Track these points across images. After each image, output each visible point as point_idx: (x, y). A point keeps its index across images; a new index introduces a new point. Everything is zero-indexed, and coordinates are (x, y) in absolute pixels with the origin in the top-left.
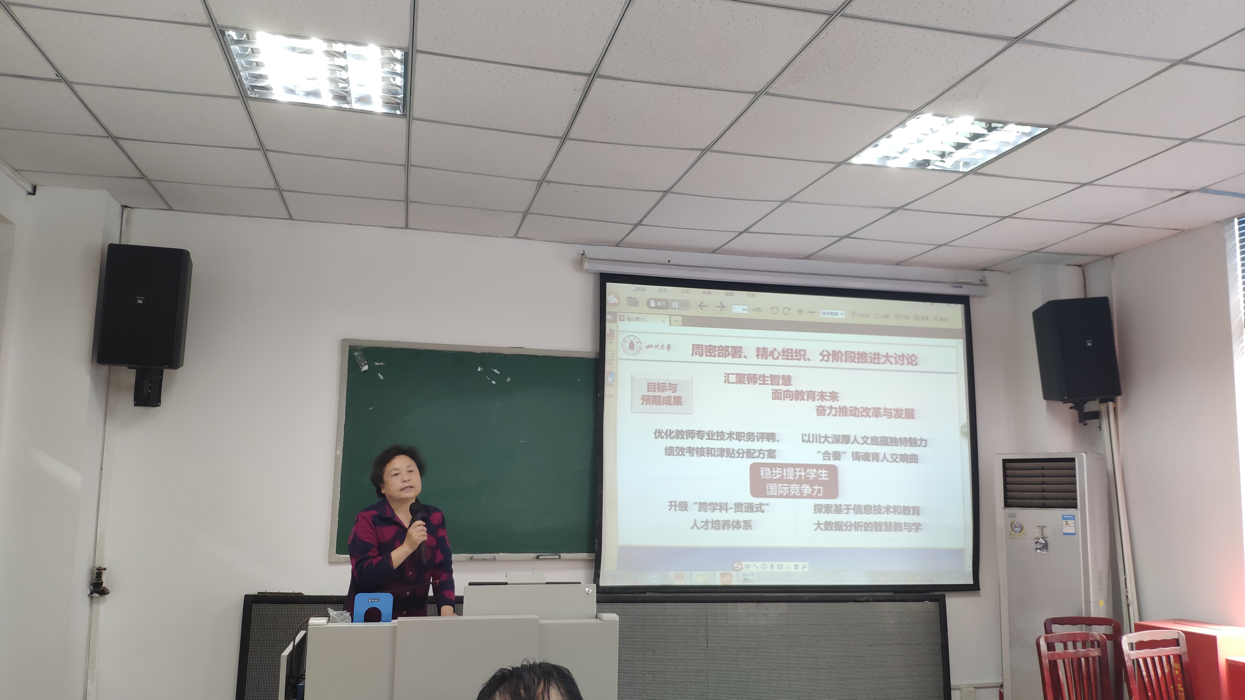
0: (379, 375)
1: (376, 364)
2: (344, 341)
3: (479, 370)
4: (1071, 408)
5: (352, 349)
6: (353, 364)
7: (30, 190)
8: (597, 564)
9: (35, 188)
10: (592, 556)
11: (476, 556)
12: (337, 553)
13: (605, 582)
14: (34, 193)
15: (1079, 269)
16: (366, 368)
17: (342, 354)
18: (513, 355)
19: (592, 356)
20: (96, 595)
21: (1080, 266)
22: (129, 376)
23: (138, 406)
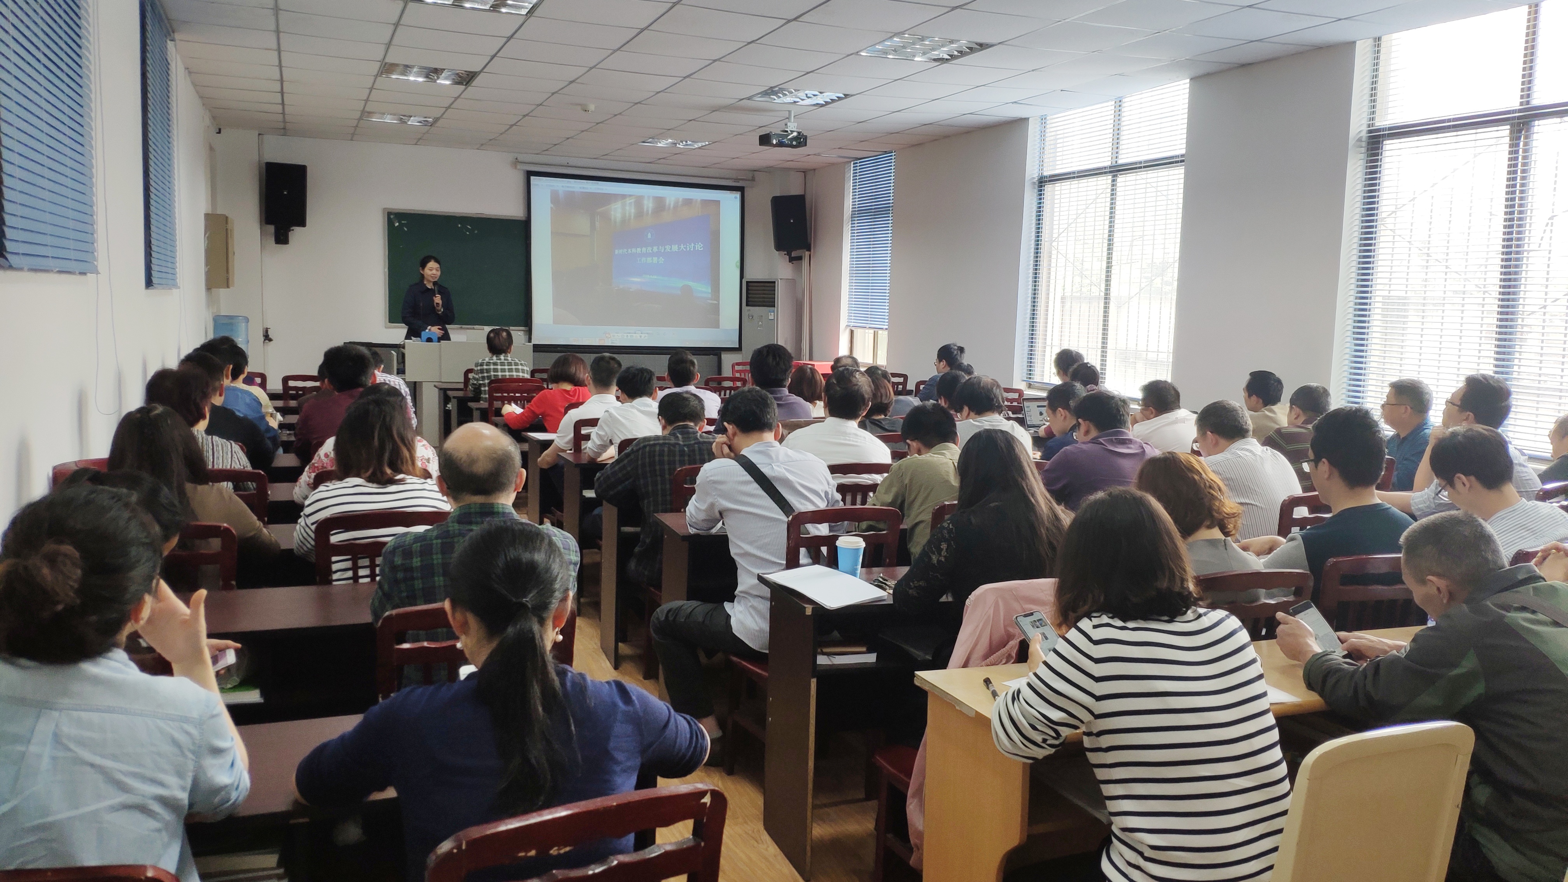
0: (404, 228)
1: (403, 222)
2: (385, 209)
3: (460, 226)
4: (785, 254)
5: (389, 214)
6: (390, 223)
7: (218, 131)
8: (529, 332)
9: (220, 130)
10: (527, 328)
11: (464, 326)
12: (390, 322)
13: (535, 341)
15: (803, 174)
16: (397, 224)
17: (384, 217)
18: (478, 218)
19: (524, 219)
20: (267, 342)
21: (804, 172)
22: (271, 228)
23: (277, 245)
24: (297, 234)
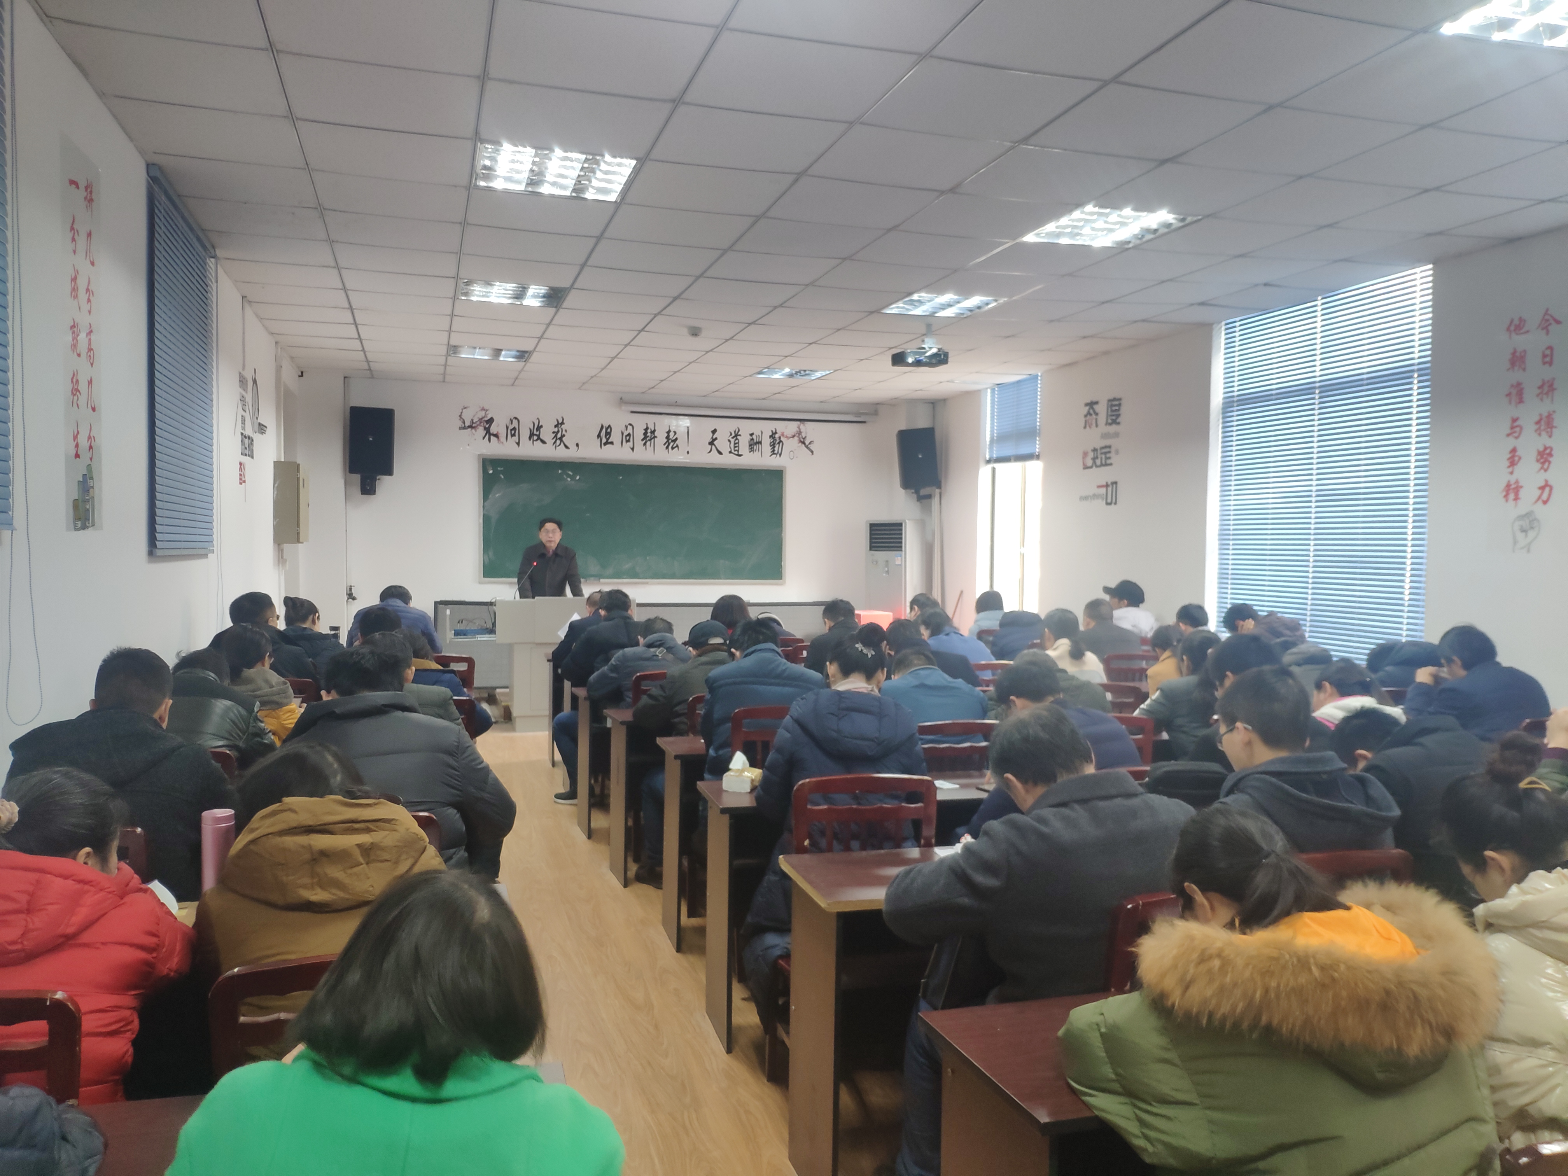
0: (501, 475)
1: (499, 469)
2: (480, 457)
3: (560, 471)
4: (913, 493)
5: (484, 461)
6: (485, 469)
7: (300, 374)
9: (302, 373)
12: (484, 577)
14: (302, 376)
15: (931, 405)
16: (492, 471)
17: (479, 463)
18: (580, 463)
20: (350, 600)
21: (932, 403)
22: (357, 478)
23: (363, 496)
24: (385, 483)
